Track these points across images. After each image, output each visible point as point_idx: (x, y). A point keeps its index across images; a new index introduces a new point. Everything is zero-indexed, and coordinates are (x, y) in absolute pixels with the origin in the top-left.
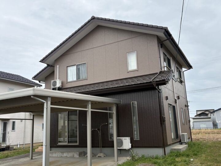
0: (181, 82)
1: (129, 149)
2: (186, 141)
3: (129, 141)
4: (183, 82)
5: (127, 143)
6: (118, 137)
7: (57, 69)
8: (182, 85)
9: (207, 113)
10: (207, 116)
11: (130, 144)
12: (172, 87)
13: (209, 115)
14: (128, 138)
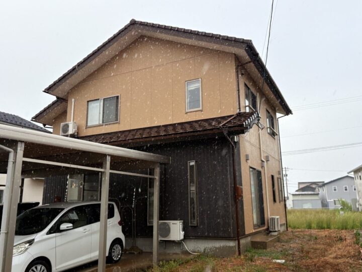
0: (273, 134)
1: (181, 240)
2: (276, 230)
3: (181, 227)
4: (277, 135)
5: (177, 231)
6: (160, 220)
7: (72, 105)
8: (275, 139)
9: (314, 186)
10: (314, 191)
11: (182, 233)
12: (258, 141)
13: (317, 189)
14: (179, 221)
